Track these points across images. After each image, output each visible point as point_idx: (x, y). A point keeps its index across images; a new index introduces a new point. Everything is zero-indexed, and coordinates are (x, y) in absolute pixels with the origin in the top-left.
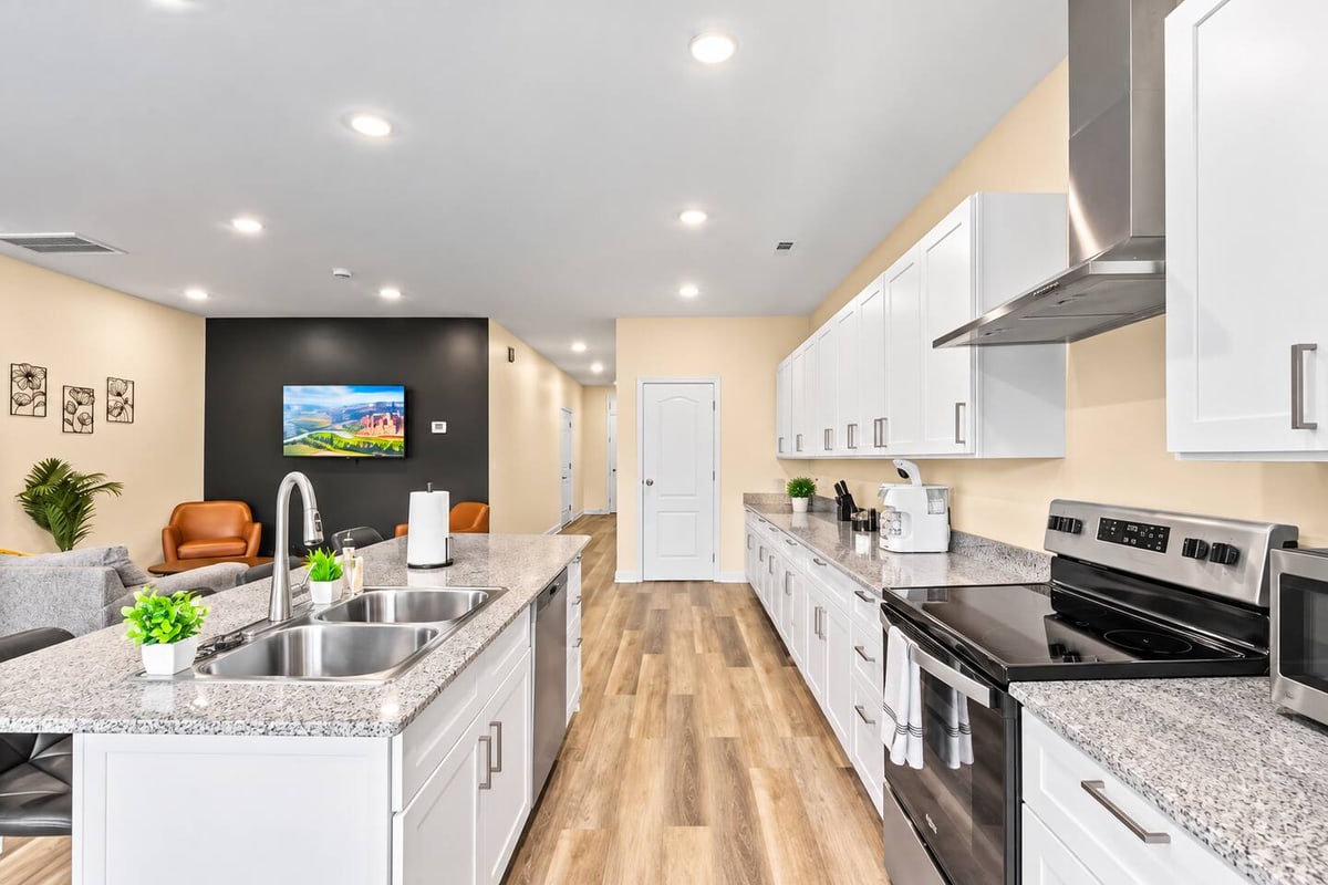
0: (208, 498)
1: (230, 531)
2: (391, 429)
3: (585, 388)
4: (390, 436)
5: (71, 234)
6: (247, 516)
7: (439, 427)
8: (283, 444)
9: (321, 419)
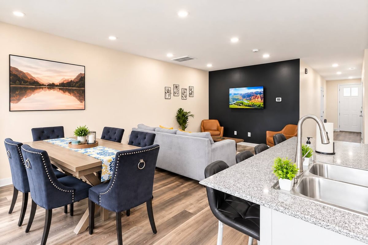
0: (210, 119)
1: (215, 128)
2: (259, 99)
3: (328, 82)
4: (259, 102)
5: (187, 56)
6: (219, 125)
7: (279, 100)
8: (229, 105)
9: (239, 97)
